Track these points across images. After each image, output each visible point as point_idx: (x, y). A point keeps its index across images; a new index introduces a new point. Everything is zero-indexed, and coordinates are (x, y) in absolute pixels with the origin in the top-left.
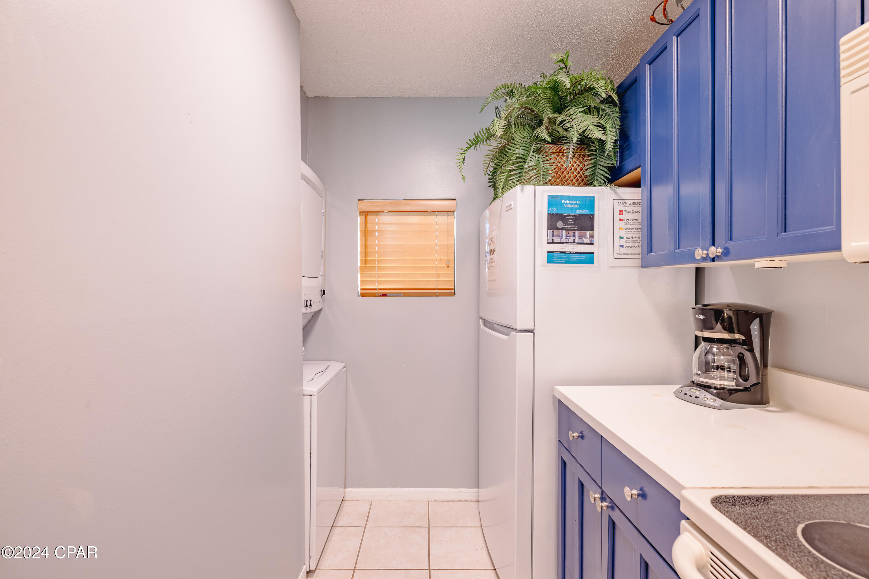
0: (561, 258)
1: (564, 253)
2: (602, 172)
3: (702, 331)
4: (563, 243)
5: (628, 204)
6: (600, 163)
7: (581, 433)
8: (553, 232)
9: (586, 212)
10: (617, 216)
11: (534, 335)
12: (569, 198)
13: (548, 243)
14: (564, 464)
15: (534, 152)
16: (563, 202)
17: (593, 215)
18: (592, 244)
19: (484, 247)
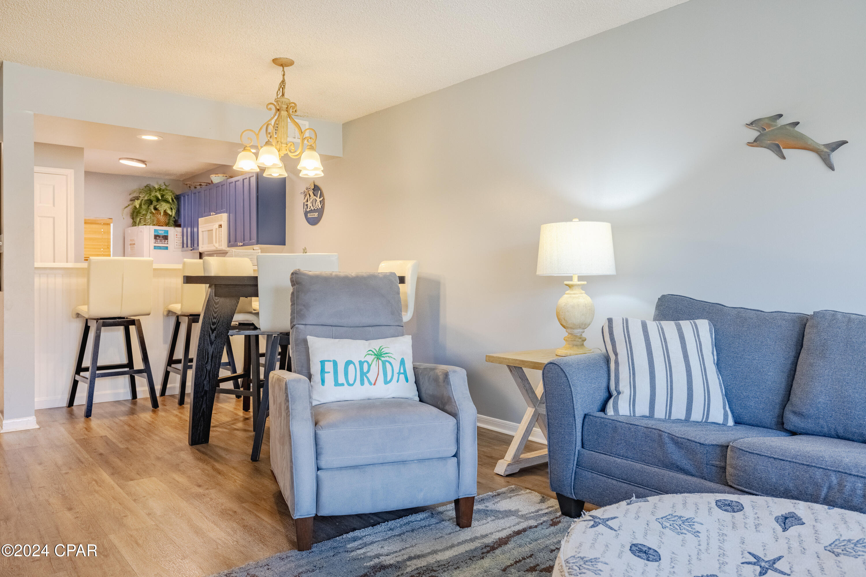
1: (159, 246)
2: (171, 222)
4: (159, 243)
5: (178, 233)
6: (171, 219)
8: (156, 240)
10: (176, 236)
12: (161, 230)
13: (154, 243)
15: (149, 213)
17: (168, 236)
18: (168, 244)
19: (127, 242)
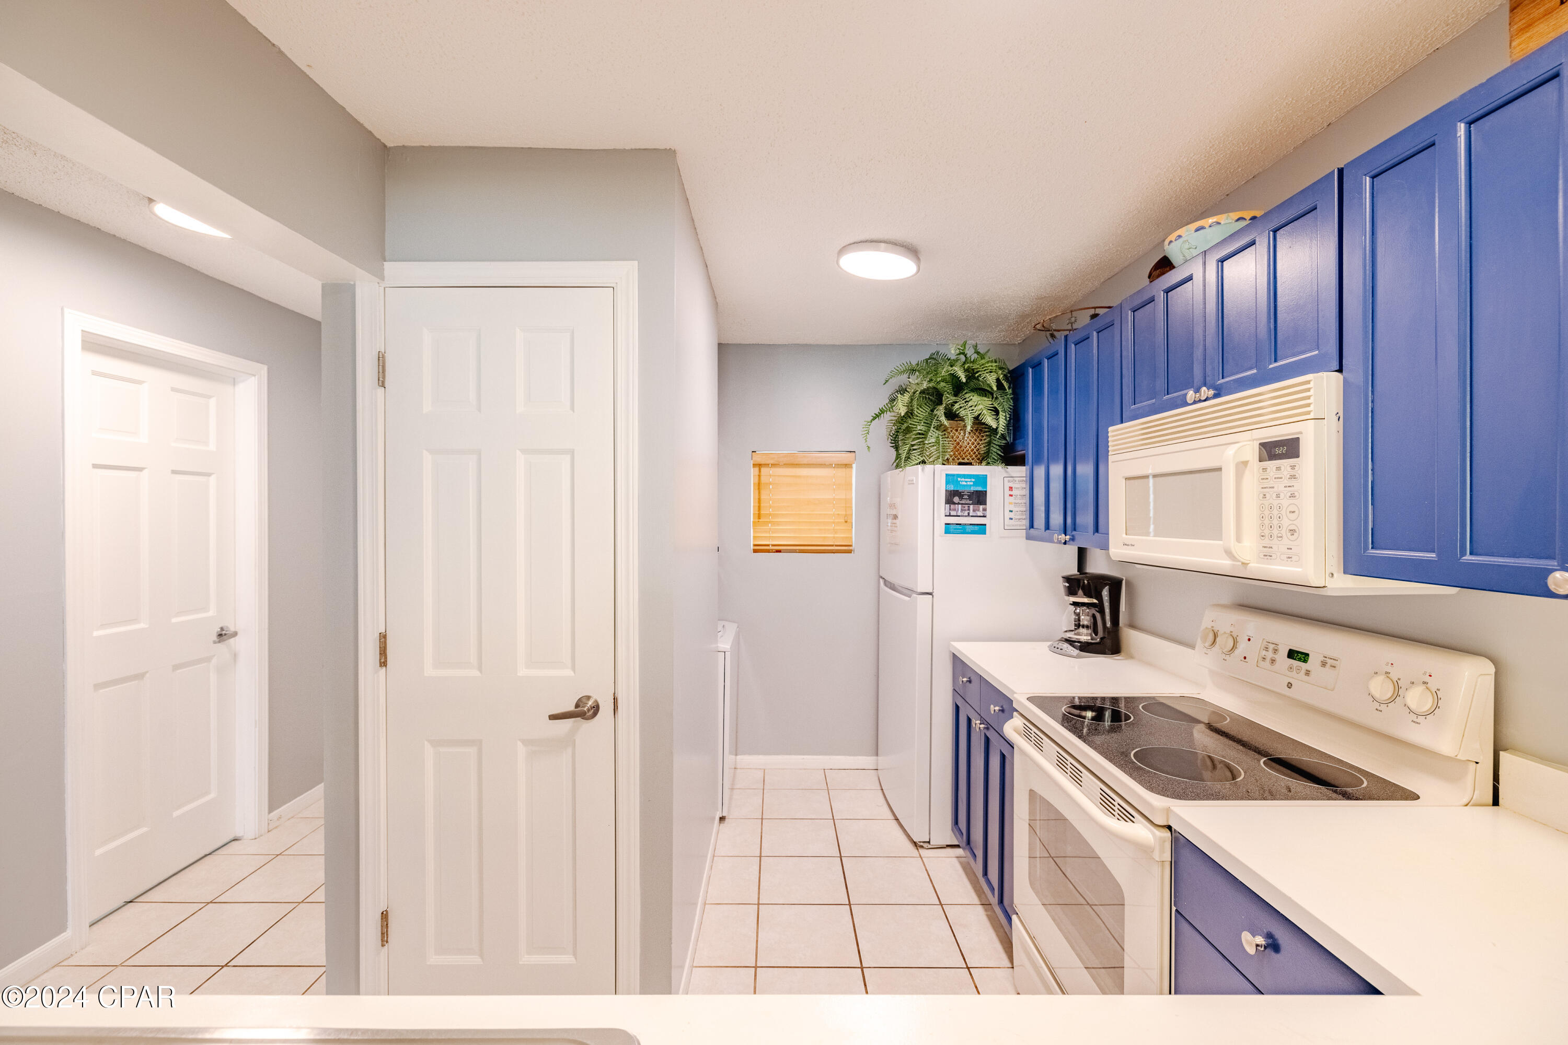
0: (957, 529)
1: (960, 524)
2: (995, 450)
3: (1069, 596)
4: (959, 516)
5: (1017, 481)
6: (994, 442)
7: (969, 678)
8: (950, 506)
9: (980, 489)
10: (1008, 492)
11: (933, 597)
12: (964, 476)
13: (946, 516)
14: (957, 708)
15: (934, 428)
16: (959, 479)
17: (986, 491)
18: (985, 517)
19: (886, 510)
